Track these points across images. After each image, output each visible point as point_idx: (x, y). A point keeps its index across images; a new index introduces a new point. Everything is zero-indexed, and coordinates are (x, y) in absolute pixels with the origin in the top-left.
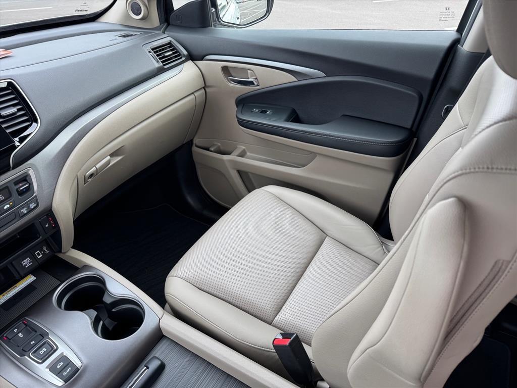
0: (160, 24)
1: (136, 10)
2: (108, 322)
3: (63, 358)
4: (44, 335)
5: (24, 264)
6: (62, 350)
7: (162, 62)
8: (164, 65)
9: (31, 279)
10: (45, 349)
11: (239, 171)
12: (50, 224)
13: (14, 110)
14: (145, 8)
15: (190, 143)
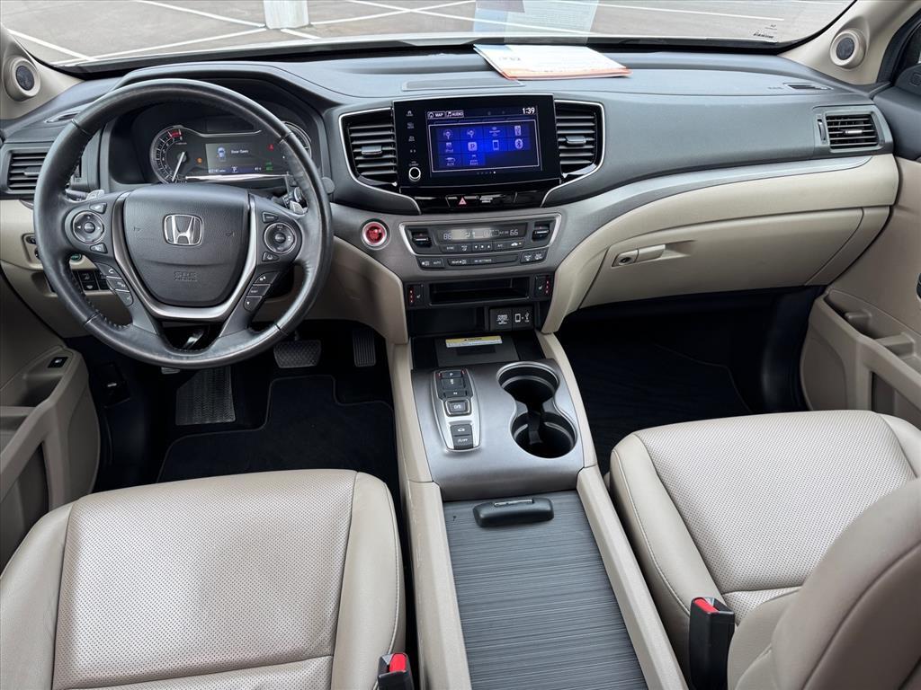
0: (877, 81)
1: (844, 49)
2: (533, 434)
3: (468, 426)
4: (468, 394)
5: (499, 319)
6: (472, 418)
7: (832, 142)
8: (833, 148)
9: (497, 340)
10: (460, 406)
11: (874, 376)
12: (544, 289)
13: (583, 140)
14: (861, 51)
15: (820, 290)
